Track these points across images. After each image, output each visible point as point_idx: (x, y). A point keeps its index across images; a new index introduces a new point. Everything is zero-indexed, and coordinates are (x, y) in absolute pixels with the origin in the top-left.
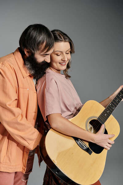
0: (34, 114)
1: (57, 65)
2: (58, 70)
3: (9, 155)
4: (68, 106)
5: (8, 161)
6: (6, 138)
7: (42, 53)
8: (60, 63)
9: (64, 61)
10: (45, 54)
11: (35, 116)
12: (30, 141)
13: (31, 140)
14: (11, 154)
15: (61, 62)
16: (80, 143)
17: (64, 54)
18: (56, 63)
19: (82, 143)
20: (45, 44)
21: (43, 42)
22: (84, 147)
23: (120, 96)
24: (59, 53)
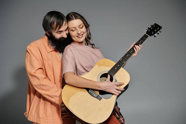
0: (59, 78)
1: (76, 39)
2: (81, 43)
3: (46, 112)
4: (86, 67)
5: (45, 116)
6: (42, 99)
7: (56, 31)
8: (77, 37)
9: (79, 34)
10: (58, 31)
11: (60, 79)
12: (56, 98)
13: (56, 96)
14: (47, 111)
15: (77, 35)
16: (91, 91)
17: (78, 28)
18: (74, 37)
19: (93, 92)
20: (55, 23)
21: (54, 22)
22: (94, 94)
23: (131, 52)
24: (74, 29)
